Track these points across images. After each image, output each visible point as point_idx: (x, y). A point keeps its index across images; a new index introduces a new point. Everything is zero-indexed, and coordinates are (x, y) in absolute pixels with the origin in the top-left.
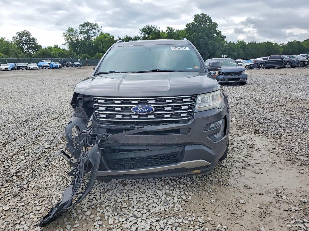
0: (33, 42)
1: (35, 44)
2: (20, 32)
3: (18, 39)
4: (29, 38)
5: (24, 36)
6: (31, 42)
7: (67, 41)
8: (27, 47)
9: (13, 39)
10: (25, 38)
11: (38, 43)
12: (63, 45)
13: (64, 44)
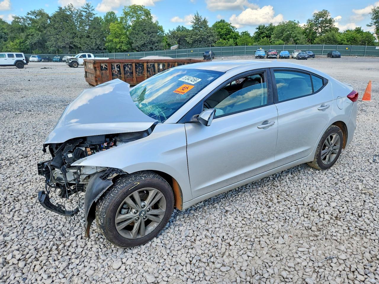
0: (329, 23)
1: (332, 26)
2: (317, 12)
3: (313, 22)
4: (326, 19)
5: (320, 18)
6: (327, 25)
7: (375, 21)
8: (320, 31)
9: (307, 22)
10: (321, 19)
11: (334, 26)
12: (368, 26)
13: (370, 25)
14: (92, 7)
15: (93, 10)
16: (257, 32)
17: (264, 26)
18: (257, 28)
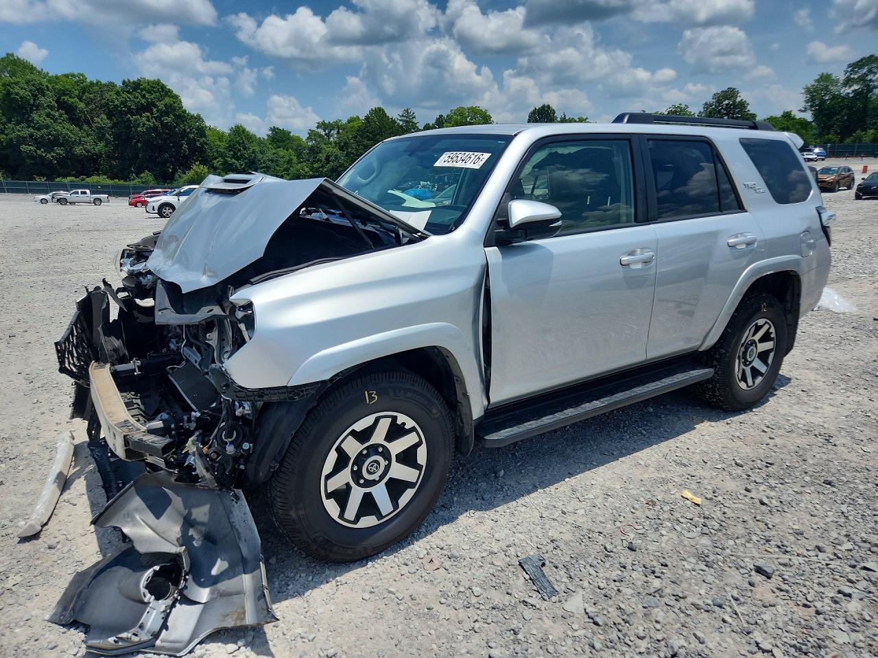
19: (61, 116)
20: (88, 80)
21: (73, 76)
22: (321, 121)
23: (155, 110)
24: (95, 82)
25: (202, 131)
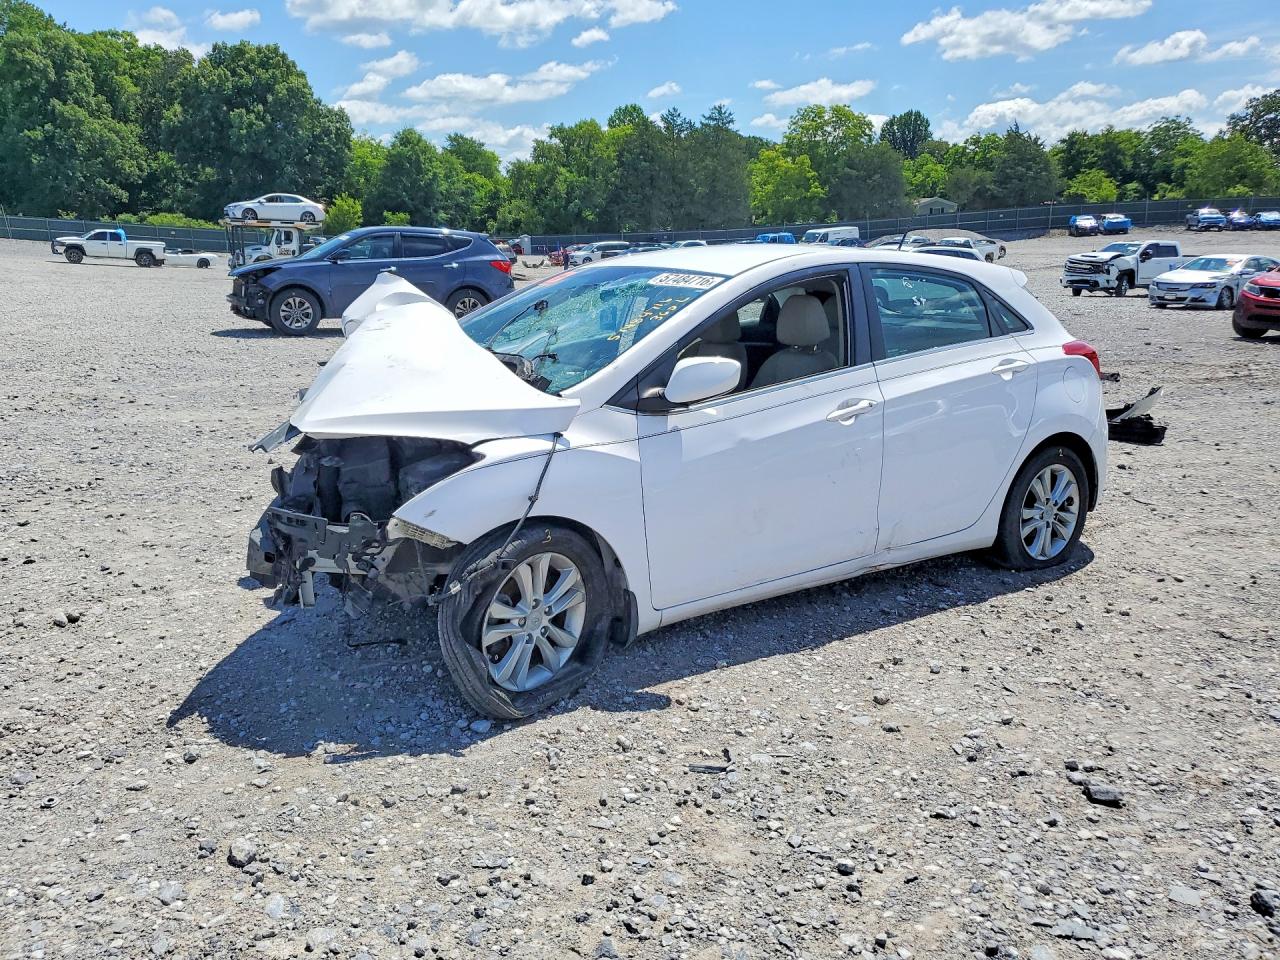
14: (730, 114)
15: (732, 121)
16: (1063, 151)
17: (1085, 134)
18: (1063, 141)
19: (98, 104)
20: (141, 44)
21: (114, 34)
22: (557, 124)
23: (270, 98)
24: (152, 47)
25: (343, 137)
